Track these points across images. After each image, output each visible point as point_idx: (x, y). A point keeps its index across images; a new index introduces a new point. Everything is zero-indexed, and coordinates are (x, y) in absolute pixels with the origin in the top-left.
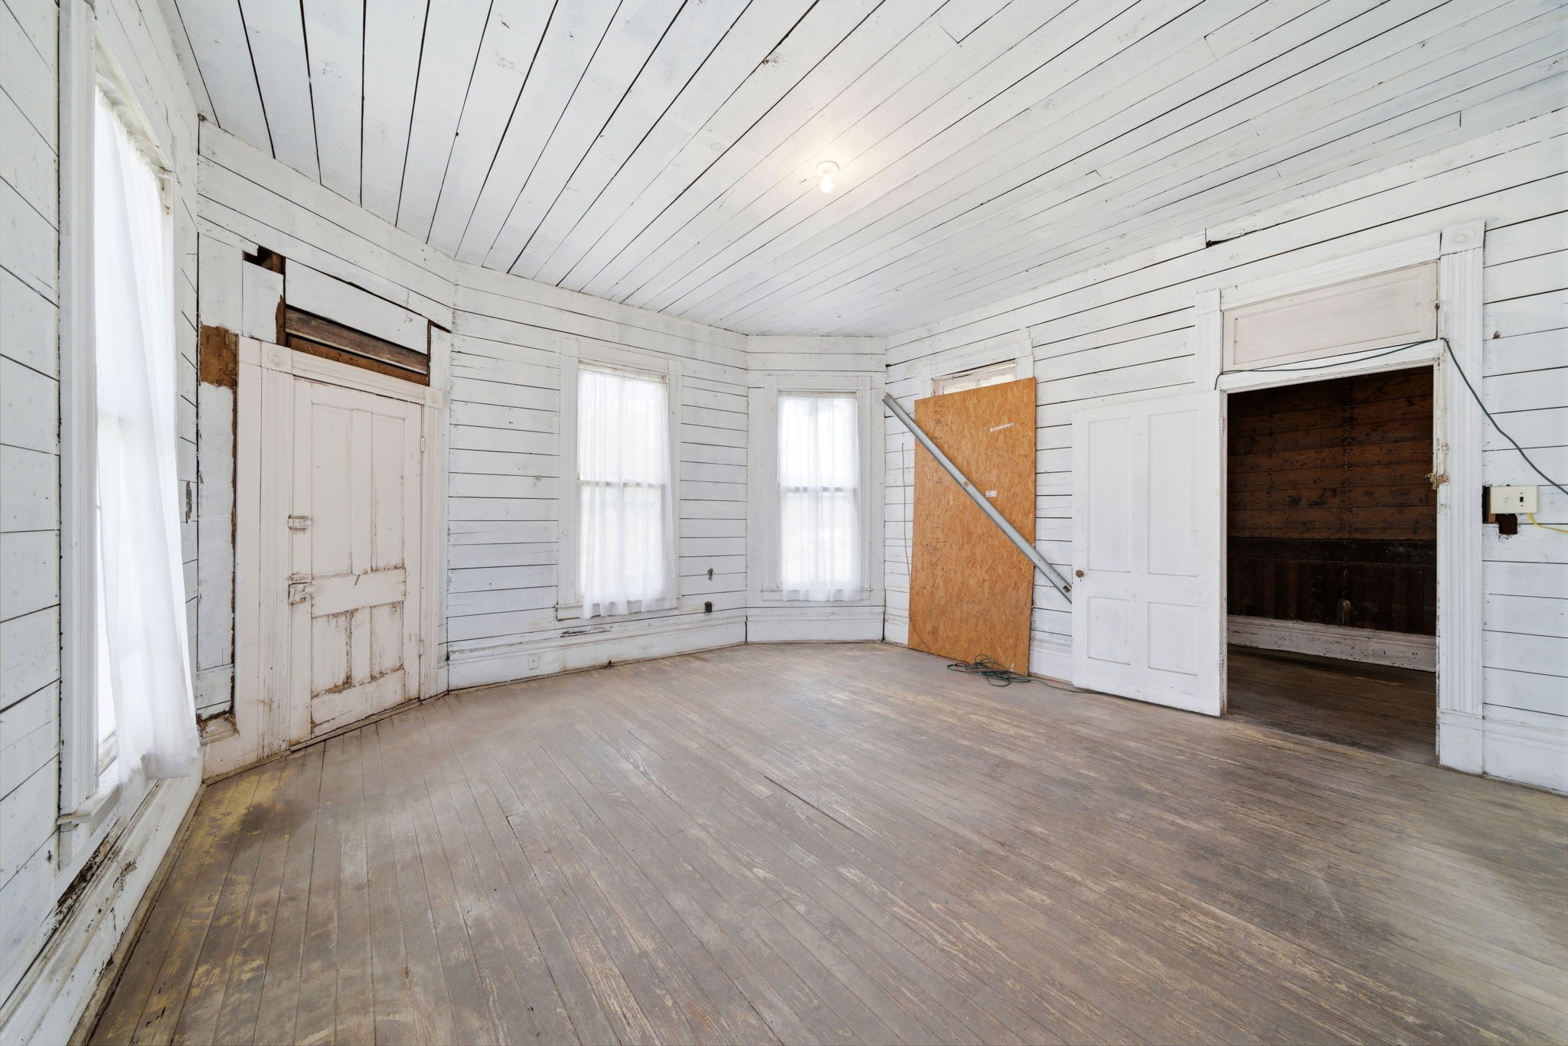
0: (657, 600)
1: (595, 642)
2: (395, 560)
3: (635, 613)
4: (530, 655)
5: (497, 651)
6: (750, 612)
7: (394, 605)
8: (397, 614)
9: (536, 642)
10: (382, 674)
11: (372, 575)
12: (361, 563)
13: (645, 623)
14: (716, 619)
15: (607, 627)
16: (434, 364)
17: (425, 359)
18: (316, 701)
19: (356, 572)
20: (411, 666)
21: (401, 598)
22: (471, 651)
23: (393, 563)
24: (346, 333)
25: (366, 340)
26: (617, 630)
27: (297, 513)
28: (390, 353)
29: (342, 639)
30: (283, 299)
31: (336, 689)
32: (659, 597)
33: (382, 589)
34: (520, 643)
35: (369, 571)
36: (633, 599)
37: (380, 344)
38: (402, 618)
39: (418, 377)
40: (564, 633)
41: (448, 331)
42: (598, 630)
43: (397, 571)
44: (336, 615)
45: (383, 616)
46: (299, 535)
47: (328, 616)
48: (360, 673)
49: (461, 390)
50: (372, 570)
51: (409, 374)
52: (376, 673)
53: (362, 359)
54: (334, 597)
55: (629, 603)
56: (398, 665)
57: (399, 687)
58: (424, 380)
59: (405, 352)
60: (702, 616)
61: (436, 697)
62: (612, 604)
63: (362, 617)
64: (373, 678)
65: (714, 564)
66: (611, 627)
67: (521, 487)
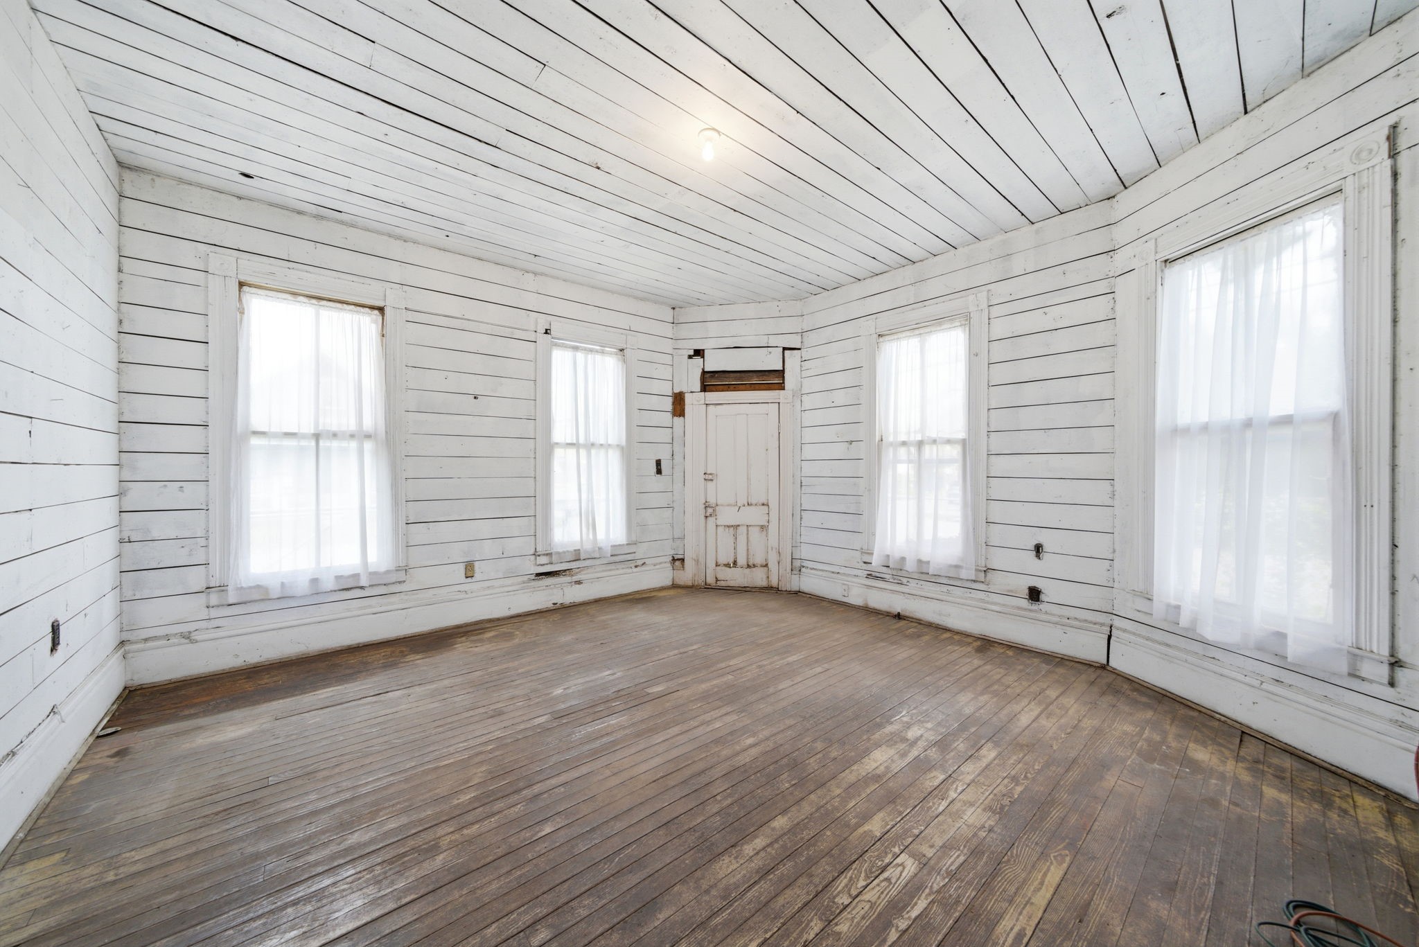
0: (951, 566)
1: (893, 591)
2: (764, 500)
3: (924, 573)
4: (844, 584)
5: (824, 574)
6: (1118, 622)
7: (762, 527)
8: (764, 533)
9: (849, 575)
10: (754, 566)
11: (748, 508)
12: (742, 500)
13: (945, 588)
14: (1046, 613)
15: (905, 580)
16: (786, 375)
17: (781, 373)
18: (718, 568)
19: (739, 505)
20: (773, 565)
21: (766, 524)
22: (812, 569)
23: (761, 502)
24: (732, 375)
25: (743, 374)
26: (913, 587)
27: (708, 472)
28: (758, 377)
29: (732, 540)
30: (703, 369)
31: (727, 565)
32: (954, 563)
33: (754, 516)
34: (838, 573)
35: (746, 505)
36: (924, 559)
37: (751, 374)
38: (767, 533)
39: (776, 386)
40: (868, 575)
41: (799, 349)
42: (896, 581)
43: (763, 507)
44: (728, 526)
45: (755, 532)
46: (709, 483)
47: (725, 526)
48: (742, 561)
49: (808, 386)
50: (748, 504)
51: (770, 386)
52: (751, 564)
53: (741, 386)
54: (727, 516)
55: (920, 562)
56: (765, 563)
57: (765, 577)
58: (781, 386)
59: (767, 373)
60: (1025, 603)
61: (789, 592)
62: (903, 559)
63: (742, 530)
64: (749, 566)
65: (1043, 537)
66: (908, 582)
67: (839, 450)
